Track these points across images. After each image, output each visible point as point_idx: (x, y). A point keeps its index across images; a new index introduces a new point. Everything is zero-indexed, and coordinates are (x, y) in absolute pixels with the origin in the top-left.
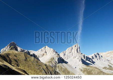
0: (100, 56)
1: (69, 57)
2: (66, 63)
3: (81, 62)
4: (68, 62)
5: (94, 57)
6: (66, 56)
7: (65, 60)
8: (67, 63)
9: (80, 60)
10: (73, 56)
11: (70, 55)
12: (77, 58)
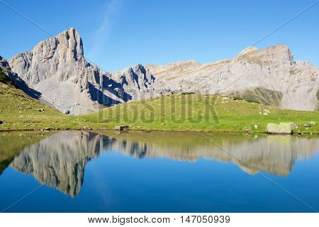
0: (148, 77)
1: (44, 73)
2: (35, 95)
3: (85, 95)
4: (39, 94)
5: (128, 78)
6: (32, 69)
7: (31, 85)
8: (37, 98)
9: (84, 87)
10: (59, 73)
11: (49, 69)
12: (72, 78)
